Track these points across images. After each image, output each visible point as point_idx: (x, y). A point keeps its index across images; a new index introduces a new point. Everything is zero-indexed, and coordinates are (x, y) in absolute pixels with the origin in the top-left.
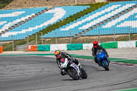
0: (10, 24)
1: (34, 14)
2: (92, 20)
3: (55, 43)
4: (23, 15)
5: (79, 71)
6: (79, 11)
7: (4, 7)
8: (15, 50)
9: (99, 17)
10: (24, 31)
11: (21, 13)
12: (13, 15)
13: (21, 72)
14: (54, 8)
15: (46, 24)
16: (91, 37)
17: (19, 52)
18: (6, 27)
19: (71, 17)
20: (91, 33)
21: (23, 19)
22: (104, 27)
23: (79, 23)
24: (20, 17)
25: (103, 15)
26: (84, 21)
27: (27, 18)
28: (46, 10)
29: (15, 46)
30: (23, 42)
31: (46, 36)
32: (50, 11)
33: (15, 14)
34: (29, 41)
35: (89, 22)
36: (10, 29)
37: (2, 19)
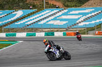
0: (84, 17)
4: (93, 12)
5: (58, 54)
7: (81, 6)
8: (87, 34)
10: (93, 22)
11: (91, 10)
12: (86, 11)
13: (91, 48)
17: (90, 35)
18: (82, 19)
21: (93, 14)
24: (91, 12)
27: (96, 13)
29: (87, 32)
30: (92, 29)
33: (88, 10)
34: (97, 28)
36: (84, 20)
37: (79, 14)
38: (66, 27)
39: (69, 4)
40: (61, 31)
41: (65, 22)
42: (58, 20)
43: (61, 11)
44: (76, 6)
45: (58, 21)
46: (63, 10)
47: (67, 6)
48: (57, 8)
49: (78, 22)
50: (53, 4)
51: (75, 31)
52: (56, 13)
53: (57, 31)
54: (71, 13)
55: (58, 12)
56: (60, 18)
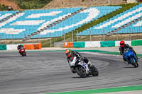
0: (48, 23)
1: (70, 14)
2: (124, 20)
3: (89, 40)
4: (60, 15)
5: (87, 69)
6: (111, 11)
7: (42, 7)
8: (53, 46)
9: (130, 16)
10: (61, 29)
11: (58, 12)
12: (51, 14)
14: (88, 8)
15: (81, 23)
16: (123, 35)
18: (45, 25)
19: (104, 16)
20: (122, 31)
21: (60, 18)
22: (134, 26)
23: (112, 22)
24: (57, 16)
25: (134, 15)
26: (116, 20)
27: (64, 17)
28: (82, 10)
29: (53, 43)
30: (60, 39)
31: (81, 33)
32: (85, 11)
33: (53, 13)
34: (66, 38)
35: (121, 21)
36: (48, 27)
37: (41, 18)
38: (23, 37)
39: (26, 4)
40: (16, 43)
41: (21, 31)
42: (11, 27)
43: (14, 15)
44: (36, 7)
45: (12, 29)
46: (18, 13)
47: (24, 8)
48: (9, 10)
49: (39, 29)
50: (3, 5)
51: (36, 42)
52: (9, 17)
53: (11, 43)
54: (29, 17)
55: (12, 16)
56: (14, 24)
